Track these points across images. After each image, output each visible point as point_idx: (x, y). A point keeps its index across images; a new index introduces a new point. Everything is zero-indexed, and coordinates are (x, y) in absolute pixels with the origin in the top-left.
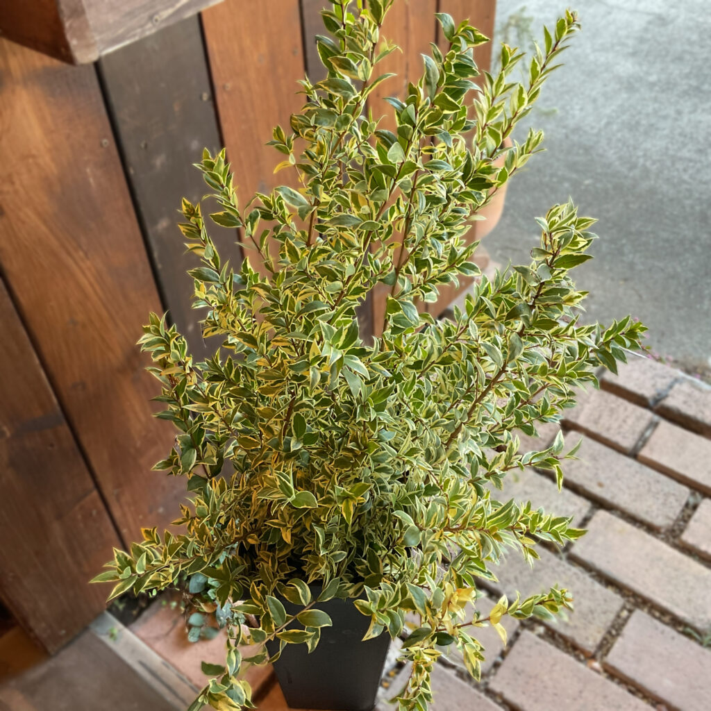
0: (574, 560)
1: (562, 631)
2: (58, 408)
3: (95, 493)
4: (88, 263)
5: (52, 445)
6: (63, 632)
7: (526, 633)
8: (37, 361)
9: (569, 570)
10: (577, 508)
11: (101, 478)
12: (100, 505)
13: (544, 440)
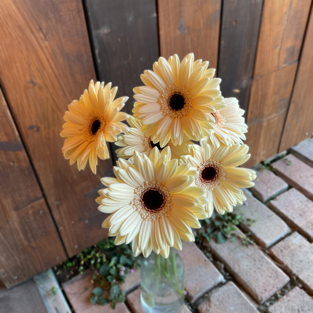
2: (19, 139)
3: (42, 200)
4: (47, 43)
5: (13, 162)
6: (16, 277)
8: (5, 103)
11: (46, 192)
12: (46, 208)
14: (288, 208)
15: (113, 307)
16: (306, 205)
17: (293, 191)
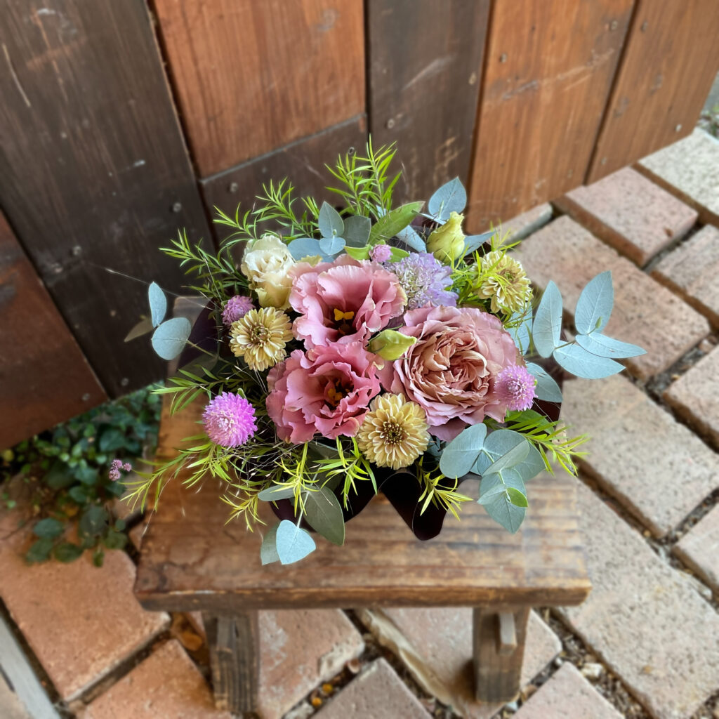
0: (681, 561)
1: (632, 681)
7: (568, 668)
9: (669, 575)
10: (707, 472)
13: (677, 348)
14: (547, 271)
15: (97, 562)
16: (593, 259)
17: (563, 223)
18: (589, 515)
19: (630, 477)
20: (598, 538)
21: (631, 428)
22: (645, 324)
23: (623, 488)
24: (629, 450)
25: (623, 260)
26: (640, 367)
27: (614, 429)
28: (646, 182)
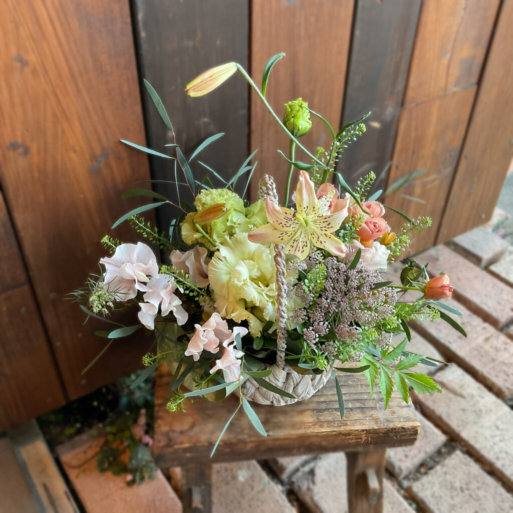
11: (34, 273)
12: (32, 304)
18: (478, 482)
19: (503, 458)
20: (484, 496)
21: (501, 427)
22: (504, 363)
23: (499, 464)
24: (501, 441)
25: (487, 325)
26: (504, 389)
27: (490, 428)
28: (496, 281)
